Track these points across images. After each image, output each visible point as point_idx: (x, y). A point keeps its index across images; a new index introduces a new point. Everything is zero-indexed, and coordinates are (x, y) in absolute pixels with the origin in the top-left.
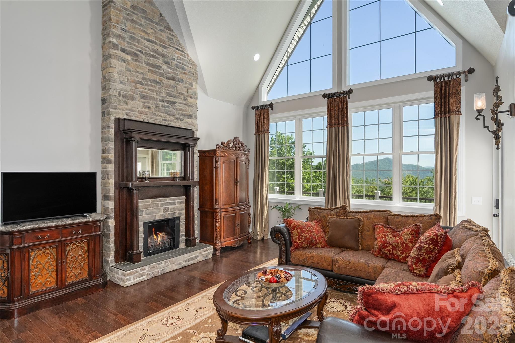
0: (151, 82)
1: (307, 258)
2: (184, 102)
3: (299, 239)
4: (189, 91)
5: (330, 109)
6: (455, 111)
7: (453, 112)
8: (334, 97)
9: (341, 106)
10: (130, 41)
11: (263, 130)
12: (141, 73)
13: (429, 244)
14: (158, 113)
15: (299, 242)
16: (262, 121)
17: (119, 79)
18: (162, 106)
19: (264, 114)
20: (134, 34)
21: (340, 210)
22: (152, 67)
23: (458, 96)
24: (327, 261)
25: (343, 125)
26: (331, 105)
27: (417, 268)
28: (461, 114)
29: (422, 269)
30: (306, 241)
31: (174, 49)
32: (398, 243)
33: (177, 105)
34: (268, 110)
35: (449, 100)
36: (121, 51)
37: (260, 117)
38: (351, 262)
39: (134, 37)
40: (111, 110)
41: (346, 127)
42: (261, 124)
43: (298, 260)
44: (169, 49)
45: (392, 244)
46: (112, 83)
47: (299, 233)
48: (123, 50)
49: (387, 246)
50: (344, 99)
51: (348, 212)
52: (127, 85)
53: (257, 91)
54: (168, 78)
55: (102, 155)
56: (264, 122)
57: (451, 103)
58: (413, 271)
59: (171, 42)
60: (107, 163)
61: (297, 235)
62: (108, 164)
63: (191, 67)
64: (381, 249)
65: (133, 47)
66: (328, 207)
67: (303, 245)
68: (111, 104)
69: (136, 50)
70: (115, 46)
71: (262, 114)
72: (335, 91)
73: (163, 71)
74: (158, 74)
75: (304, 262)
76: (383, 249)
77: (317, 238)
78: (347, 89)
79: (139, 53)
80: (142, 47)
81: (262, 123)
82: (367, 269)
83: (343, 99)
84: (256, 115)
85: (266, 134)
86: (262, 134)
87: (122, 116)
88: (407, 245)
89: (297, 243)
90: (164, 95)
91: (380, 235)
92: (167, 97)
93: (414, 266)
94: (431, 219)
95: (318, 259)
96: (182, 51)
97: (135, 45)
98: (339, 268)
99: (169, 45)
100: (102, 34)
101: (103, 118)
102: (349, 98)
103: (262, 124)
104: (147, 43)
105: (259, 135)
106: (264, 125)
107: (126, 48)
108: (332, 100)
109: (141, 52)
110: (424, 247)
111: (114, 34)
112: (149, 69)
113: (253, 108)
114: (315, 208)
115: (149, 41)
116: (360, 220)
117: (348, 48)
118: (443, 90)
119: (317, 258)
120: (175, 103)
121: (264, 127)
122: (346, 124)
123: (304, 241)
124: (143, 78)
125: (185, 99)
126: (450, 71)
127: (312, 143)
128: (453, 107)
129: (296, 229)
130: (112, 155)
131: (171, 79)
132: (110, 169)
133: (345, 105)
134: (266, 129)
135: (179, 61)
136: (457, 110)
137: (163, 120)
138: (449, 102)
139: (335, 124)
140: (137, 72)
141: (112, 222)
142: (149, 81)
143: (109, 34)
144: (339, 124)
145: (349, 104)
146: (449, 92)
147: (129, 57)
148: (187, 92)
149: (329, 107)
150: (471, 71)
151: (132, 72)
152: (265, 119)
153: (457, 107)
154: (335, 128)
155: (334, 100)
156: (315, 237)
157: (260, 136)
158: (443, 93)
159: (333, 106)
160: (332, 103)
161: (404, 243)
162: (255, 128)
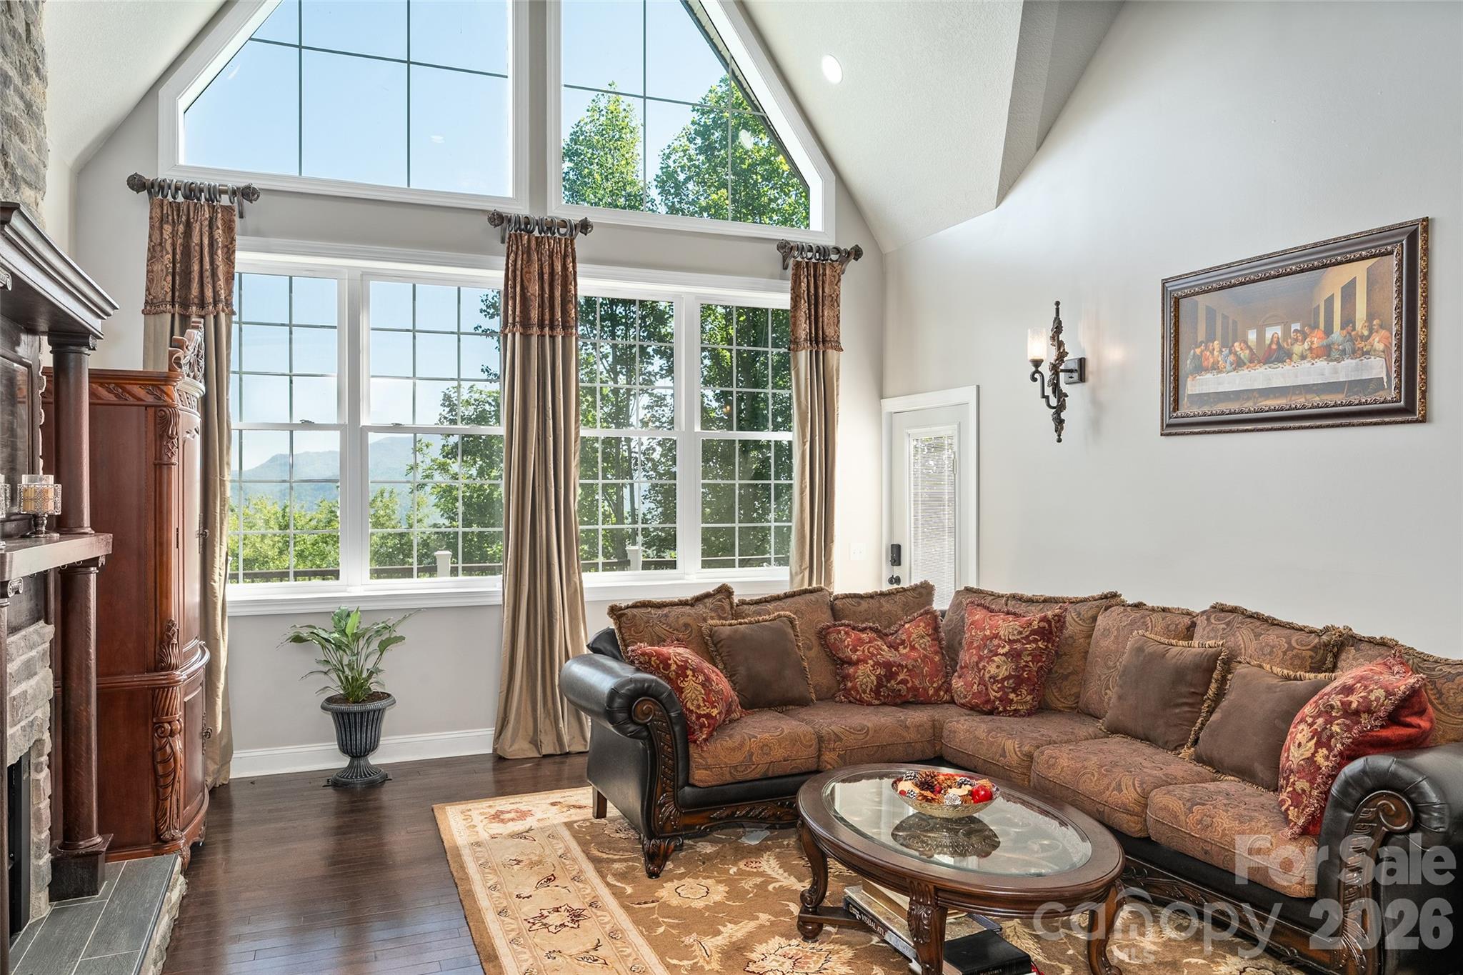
1: (751, 755)
6: (833, 341)
7: (830, 341)
9: (559, 269)
11: (210, 300)
13: (1036, 641)
16: (206, 259)
19: (209, 224)
21: (720, 600)
23: (836, 304)
24: (811, 746)
27: (1019, 697)
28: (842, 350)
29: (1029, 698)
34: (229, 210)
35: (823, 311)
37: (186, 234)
38: (868, 730)
41: (574, 340)
43: (726, 770)
45: (906, 665)
49: (897, 674)
51: (738, 603)
56: (213, 264)
57: (826, 319)
58: (1008, 708)
61: (701, 693)
64: (885, 683)
71: (200, 226)
75: (746, 769)
76: (888, 681)
81: (207, 267)
82: (905, 734)
83: (563, 246)
85: (223, 318)
89: (708, 716)
91: (864, 651)
93: (1012, 696)
95: (784, 748)
98: (845, 754)
103: (201, 273)
110: (1026, 649)
113: (137, 184)
114: (635, 606)
116: (791, 621)
118: (812, 285)
119: (780, 745)
121: (215, 287)
136: (835, 338)
138: (823, 315)
146: (823, 292)
149: (519, 263)
150: (855, 253)
153: (836, 332)
158: (812, 291)
159: (529, 260)
160: (528, 251)
161: (925, 656)
162: (150, 280)
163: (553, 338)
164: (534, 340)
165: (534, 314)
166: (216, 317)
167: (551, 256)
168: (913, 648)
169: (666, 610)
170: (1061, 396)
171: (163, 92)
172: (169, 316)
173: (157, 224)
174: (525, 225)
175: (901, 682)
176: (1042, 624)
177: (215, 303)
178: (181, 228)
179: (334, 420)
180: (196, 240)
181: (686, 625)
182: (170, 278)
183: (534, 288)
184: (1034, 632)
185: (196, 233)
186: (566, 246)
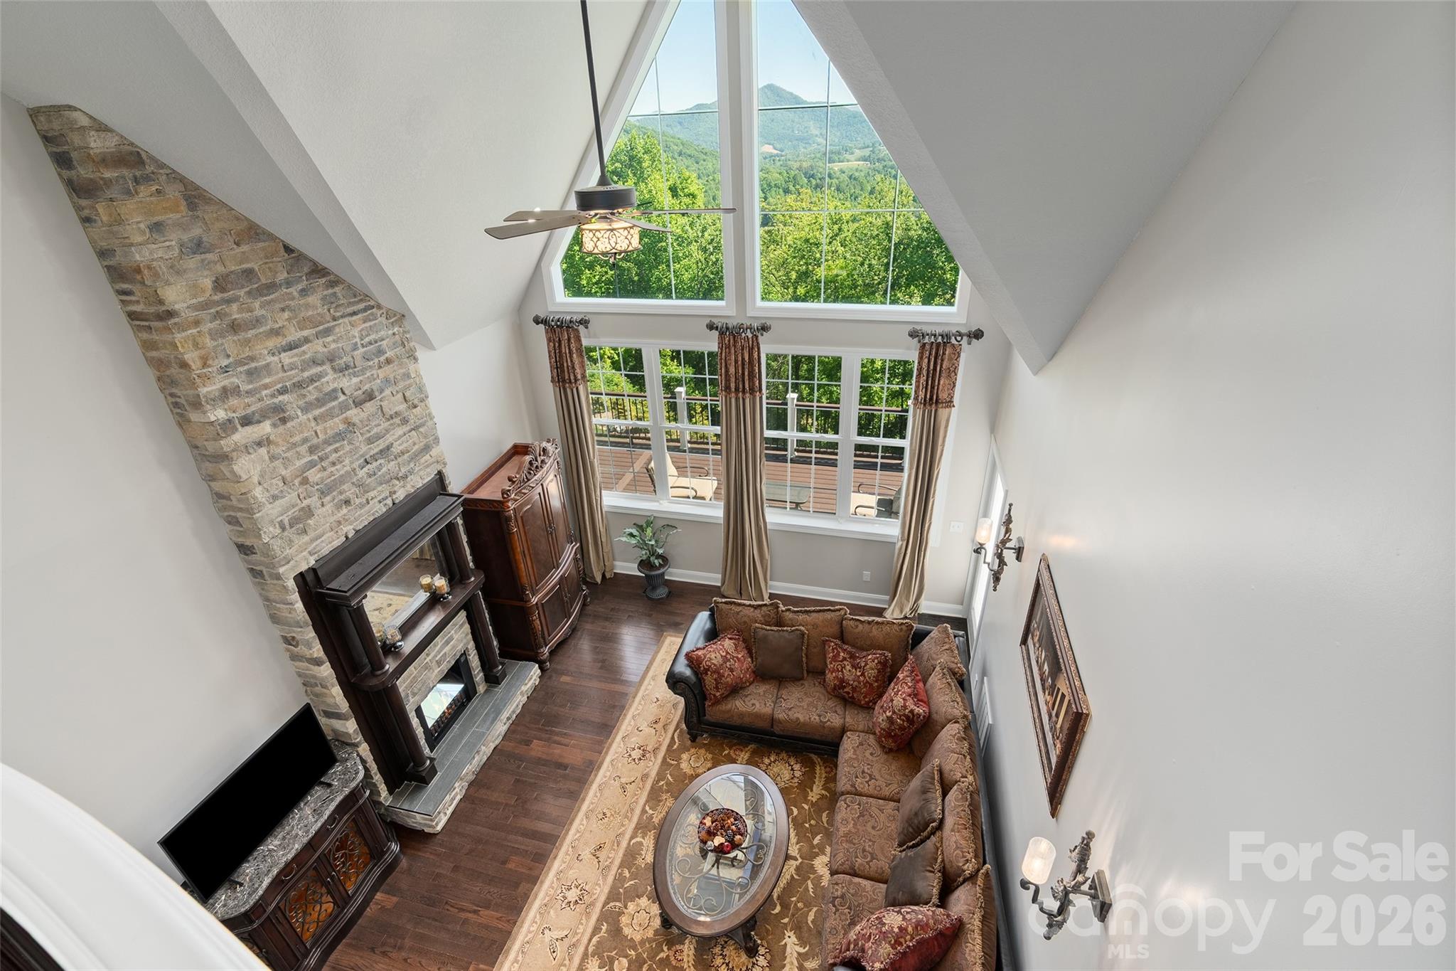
0: (330, 445)
2: (406, 428)
3: (717, 688)
4: (407, 393)
5: (725, 358)
6: (946, 402)
7: (942, 403)
8: (732, 332)
9: (748, 356)
10: (251, 387)
11: (573, 381)
12: (305, 441)
14: (367, 496)
16: (569, 360)
17: (268, 495)
18: (370, 476)
19: (568, 341)
20: (252, 359)
21: (769, 609)
22: (320, 407)
23: (953, 374)
25: (753, 395)
26: (727, 351)
28: (954, 406)
30: (727, 687)
31: (346, 320)
32: (859, 683)
33: (396, 449)
34: (577, 331)
35: (939, 381)
36: (243, 426)
37: (560, 346)
39: (256, 368)
40: (281, 569)
41: (758, 398)
42: (565, 365)
44: (337, 330)
45: (852, 685)
46: (257, 515)
48: (246, 421)
49: (845, 687)
50: (752, 339)
51: (782, 611)
52: (289, 493)
54: (358, 404)
56: (572, 361)
57: (941, 387)
59: (334, 305)
61: (713, 683)
63: (394, 334)
64: (837, 689)
65: (264, 393)
68: (276, 560)
69: (273, 396)
70: (228, 427)
71: (564, 343)
72: (734, 320)
73: (344, 394)
74: (336, 411)
76: (839, 688)
78: (758, 323)
79: (281, 398)
80: (281, 375)
81: (570, 363)
83: (750, 340)
84: (549, 340)
85: (581, 388)
86: (572, 390)
87: (305, 563)
88: (871, 685)
90: (364, 448)
91: (834, 665)
92: (370, 448)
94: (901, 630)
96: (364, 309)
97: (266, 387)
99: (335, 319)
102: (761, 340)
103: (568, 367)
104: (287, 358)
105: (566, 392)
106: (573, 367)
107: (249, 411)
108: (729, 342)
109: (283, 391)
111: (211, 399)
112: (315, 418)
113: (537, 321)
114: (726, 603)
115: (290, 347)
116: (803, 634)
118: (932, 363)
120: (389, 446)
121: (574, 374)
122: (758, 394)
124: (310, 448)
125: (405, 421)
126: (946, 329)
128: (943, 395)
129: (710, 672)
130: (318, 650)
131: (365, 401)
132: (325, 674)
133: (756, 355)
134: (579, 377)
135: (367, 340)
136: (948, 400)
137: (380, 502)
138: (939, 384)
139: (737, 392)
140: (295, 445)
141: (363, 750)
142: (326, 446)
144: (744, 391)
146: (941, 367)
147: (266, 428)
148: (406, 400)
149: (724, 354)
150: (978, 335)
151: (286, 455)
152: (574, 355)
153: (949, 394)
154: (737, 399)
155: (732, 340)
157: (569, 390)
158: (932, 367)
159: (730, 353)
160: (729, 347)
161: (867, 682)
163: (744, 400)
164: (733, 400)
165: (733, 385)
166: (577, 388)
167: (743, 349)
168: (863, 674)
169: (741, 608)
170: (1002, 563)
171: (543, 265)
172: (557, 387)
175: (846, 692)
176: (910, 714)
177: (576, 382)
178: (557, 344)
180: (564, 349)
181: (745, 622)
183: (732, 370)
184: (904, 715)
185: (563, 345)
186: (753, 342)
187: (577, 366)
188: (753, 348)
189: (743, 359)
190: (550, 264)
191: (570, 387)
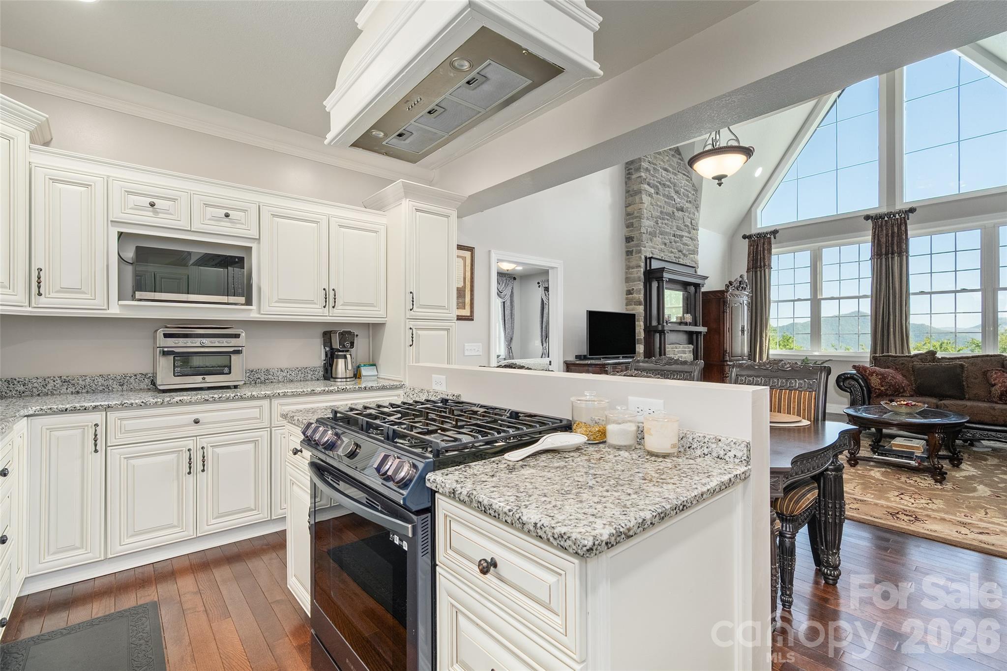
0: (666, 215)
2: (688, 235)
4: (693, 221)
5: (878, 234)
8: (884, 218)
9: (896, 230)
10: (653, 173)
11: (763, 266)
12: (660, 207)
14: (671, 249)
15: (883, 388)
18: (674, 242)
19: (764, 244)
20: (656, 165)
22: (668, 199)
25: (900, 254)
26: (880, 229)
30: (891, 387)
31: (682, 175)
33: (684, 239)
34: (770, 238)
36: (647, 185)
37: (757, 248)
39: (656, 168)
40: (642, 248)
41: (905, 257)
42: (759, 257)
44: (678, 176)
46: (642, 220)
47: (880, 379)
48: (649, 183)
50: (901, 220)
51: (939, 359)
52: (652, 221)
53: (748, 216)
54: (678, 210)
55: (627, 296)
56: (764, 255)
59: (680, 167)
60: (635, 305)
62: (639, 306)
63: (694, 193)
65: (655, 179)
66: (896, 353)
67: (888, 392)
68: (642, 242)
69: (657, 182)
70: (644, 181)
72: (884, 210)
73: (675, 201)
74: (671, 205)
77: (903, 385)
78: (907, 207)
79: (659, 185)
80: (661, 177)
81: (762, 256)
83: (899, 221)
85: (767, 270)
86: (761, 272)
87: (648, 254)
90: (675, 228)
92: (677, 231)
96: (688, 176)
97: (656, 177)
99: (679, 172)
100: (625, 169)
101: (628, 257)
102: (908, 219)
103: (760, 259)
104: (664, 173)
105: (756, 272)
107: (651, 181)
108: (882, 223)
109: (660, 183)
111: (644, 168)
112: (665, 202)
113: (745, 237)
114: (883, 356)
115: (666, 170)
116: (962, 366)
117: (904, 153)
120: (682, 236)
121: (764, 262)
122: (905, 253)
123: (889, 388)
124: (661, 212)
125: (690, 232)
127: (840, 280)
129: (875, 374)
130: (642, 296)
131: (680, 210)
132: (641, 311)
133: (903, 228)
134: (767, 264)
135: (686, 188)
137: (675, 257)
139: (887, 254)
140: (658, 205)
143: (640, 168)
144: (893, 254)
145: (909, 227)
147: (653, 191)
148: (691, 224)
149: (877, 232)
151: (654, 206)
152: (766, 251)
154: (887, 259)
155: (884, 223)
156: (901, 384)
157: (759, 273)
159: (882, 230)
160: (881, 226)
162: (748, 263)
163: (892, 259)
164: (884, 260)
166: (764, 271)
171: (753, 209)
172: (751, 272)
173: (750, 246)
174: (880, 217)
177: (764, 266)
178: (755, 247)
179: (809, 297)
180: (759, 249)
182: (752, 262)
185: (759, 247)
187: (766, 258)
188: (901, 224)
189: (893, 233)
190: (758, 207)
191: (759, 271)
